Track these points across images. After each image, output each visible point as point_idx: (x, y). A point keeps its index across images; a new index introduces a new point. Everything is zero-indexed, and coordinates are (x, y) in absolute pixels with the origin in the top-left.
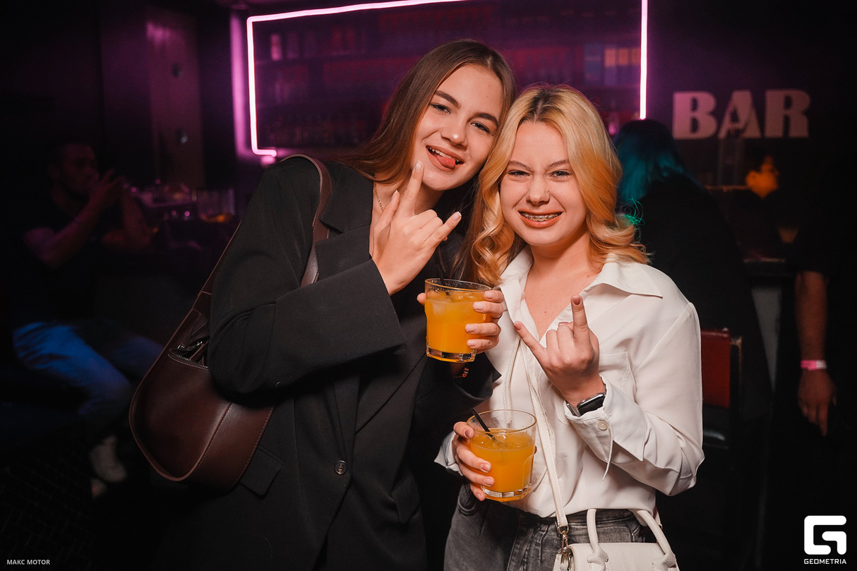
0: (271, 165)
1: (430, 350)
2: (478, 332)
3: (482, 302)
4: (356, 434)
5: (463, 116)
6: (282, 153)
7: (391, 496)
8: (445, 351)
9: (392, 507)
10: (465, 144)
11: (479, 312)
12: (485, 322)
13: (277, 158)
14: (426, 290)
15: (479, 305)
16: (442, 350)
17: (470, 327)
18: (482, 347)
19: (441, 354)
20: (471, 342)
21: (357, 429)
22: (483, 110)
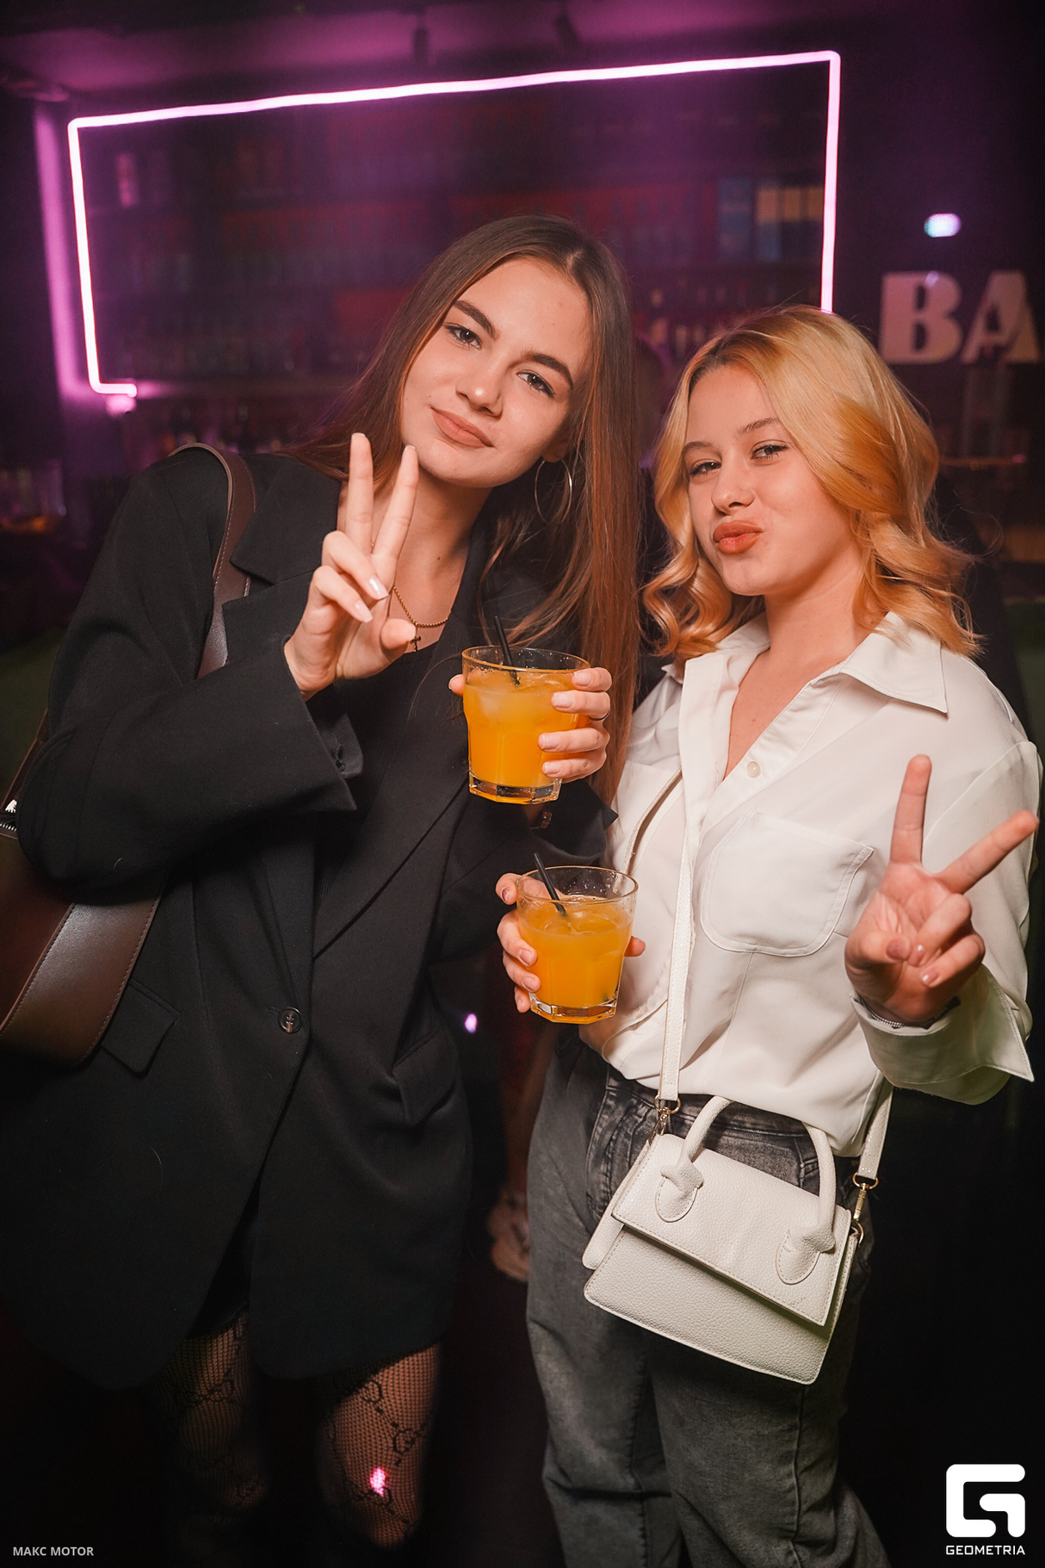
0: (128, 412)
1: (476, 781)
2: (563, 748)
3: (569, 692)
4: (314, 960)
5: (502, 354)
6: (148, 390)
7: (392, 1076)
8: (502, 783)
9: (393, 1094)
10: (495, 410)
11: (562, 711)
12: (577, 727)
13: (138, 400)
14: (464, 671)
15: (563, 698)
16: (496, 783)
17: (548, 739)
18: (571, 773)
19: (495, 788)
20: (549, 766)
21: (317, 951)
22: (543, 348)
